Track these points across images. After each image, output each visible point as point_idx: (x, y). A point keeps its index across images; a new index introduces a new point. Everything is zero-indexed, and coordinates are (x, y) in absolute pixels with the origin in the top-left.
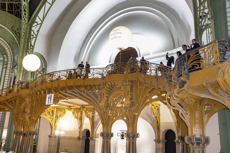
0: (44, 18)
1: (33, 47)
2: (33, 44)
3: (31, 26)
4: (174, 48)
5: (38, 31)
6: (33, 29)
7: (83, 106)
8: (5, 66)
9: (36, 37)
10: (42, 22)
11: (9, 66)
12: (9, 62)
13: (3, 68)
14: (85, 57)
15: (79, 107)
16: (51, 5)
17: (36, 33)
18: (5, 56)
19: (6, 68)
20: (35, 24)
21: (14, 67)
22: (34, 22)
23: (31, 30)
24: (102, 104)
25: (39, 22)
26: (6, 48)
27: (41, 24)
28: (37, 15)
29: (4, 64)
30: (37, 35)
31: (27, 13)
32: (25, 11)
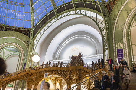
0: (40, 38)
1: (35, 50)
2: (34, 49)
3: (34, 41)
4: (97, 54)
5: (37, 43)
6: (34, 42)
7: (57, 78)
8: (20, 58)
9: (36, 46)
10: (39, 39)
11: (22, 58)
12: (22, 57)
13: (19, 59)
14: (58, 55)
15: (55, 78)
16: (44, 32)
17: (36, 44)
18: (20, 54)
19: (21, 59)
20: (36, 40)
21: (24, 59)
22: (35, 39)
23: (33, 42)
24: (68, 78)
25: (38, 39)
26: (21, 50)
27: (39, 40)
28: (37, 36)
29: (19, 57)
30: (36, 45)
31: (32, 35)
32: (31, 34)
